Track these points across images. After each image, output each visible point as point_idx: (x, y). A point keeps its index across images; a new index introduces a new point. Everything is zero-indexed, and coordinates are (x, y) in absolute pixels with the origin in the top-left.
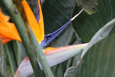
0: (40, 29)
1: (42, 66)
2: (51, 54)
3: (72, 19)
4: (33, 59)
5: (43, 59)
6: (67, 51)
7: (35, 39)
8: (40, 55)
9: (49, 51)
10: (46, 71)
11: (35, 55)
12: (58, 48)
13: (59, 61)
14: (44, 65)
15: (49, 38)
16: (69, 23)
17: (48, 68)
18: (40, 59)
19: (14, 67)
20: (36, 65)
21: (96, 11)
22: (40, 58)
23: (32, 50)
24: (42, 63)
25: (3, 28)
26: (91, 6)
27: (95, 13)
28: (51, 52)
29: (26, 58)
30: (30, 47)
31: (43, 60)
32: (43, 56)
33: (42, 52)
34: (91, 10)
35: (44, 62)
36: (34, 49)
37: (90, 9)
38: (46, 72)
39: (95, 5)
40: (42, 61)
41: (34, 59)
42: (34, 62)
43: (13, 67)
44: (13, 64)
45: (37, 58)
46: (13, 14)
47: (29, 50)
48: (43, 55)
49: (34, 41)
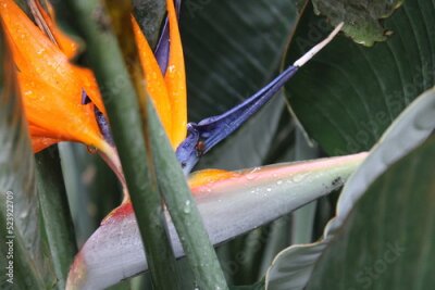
0: (172, 100)
1: (182, 242)
2: (213, 196)
3: (300, 62)
4: (152, 214)
5: (187, 211)
6: (279, 183)
7: (161, 133)
8: (177, 196)
9: (205, 184)
10: (198, 259)
11: (159, 197)
12: (243, 174)
13: (247, 224)
14: (190, 238)
15: (205, 135)
16: (287, 76)
17: (205, 247)
18: (175, 214)
19: (62, 248)
20: (158, 235)
21: (389, 33)
22: (176, 207)
23: (149, 175)
24: (182, 229)
25: (30, 92)
26: (371, 12)
27: (384, 39)
28: (214, 188)
29: (114, 211)
30: (143, 167)
31: (187, 218)
32: (188, 203)
33: (186, 185)
34: (368, 29)
35: (192, 223)
36: (156, 173)
37: (366, 23)
38: (196, 265)
39: (388, 8)
40: (182, 220)
41: (155, 213)
42: (153, 226)
43: (56, 245)
44: (59, 235)
45: (163, 210)
46: (94, 29)
47: (139, 176)
48: (189, 199)
49: (159, 141)
